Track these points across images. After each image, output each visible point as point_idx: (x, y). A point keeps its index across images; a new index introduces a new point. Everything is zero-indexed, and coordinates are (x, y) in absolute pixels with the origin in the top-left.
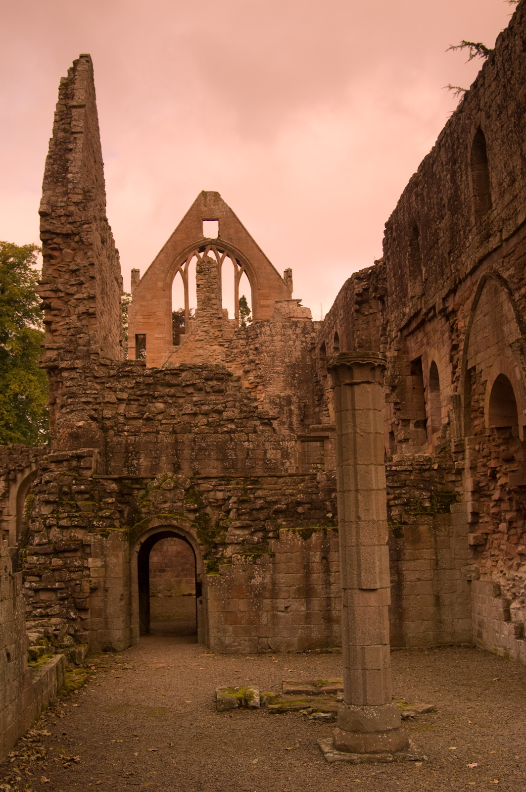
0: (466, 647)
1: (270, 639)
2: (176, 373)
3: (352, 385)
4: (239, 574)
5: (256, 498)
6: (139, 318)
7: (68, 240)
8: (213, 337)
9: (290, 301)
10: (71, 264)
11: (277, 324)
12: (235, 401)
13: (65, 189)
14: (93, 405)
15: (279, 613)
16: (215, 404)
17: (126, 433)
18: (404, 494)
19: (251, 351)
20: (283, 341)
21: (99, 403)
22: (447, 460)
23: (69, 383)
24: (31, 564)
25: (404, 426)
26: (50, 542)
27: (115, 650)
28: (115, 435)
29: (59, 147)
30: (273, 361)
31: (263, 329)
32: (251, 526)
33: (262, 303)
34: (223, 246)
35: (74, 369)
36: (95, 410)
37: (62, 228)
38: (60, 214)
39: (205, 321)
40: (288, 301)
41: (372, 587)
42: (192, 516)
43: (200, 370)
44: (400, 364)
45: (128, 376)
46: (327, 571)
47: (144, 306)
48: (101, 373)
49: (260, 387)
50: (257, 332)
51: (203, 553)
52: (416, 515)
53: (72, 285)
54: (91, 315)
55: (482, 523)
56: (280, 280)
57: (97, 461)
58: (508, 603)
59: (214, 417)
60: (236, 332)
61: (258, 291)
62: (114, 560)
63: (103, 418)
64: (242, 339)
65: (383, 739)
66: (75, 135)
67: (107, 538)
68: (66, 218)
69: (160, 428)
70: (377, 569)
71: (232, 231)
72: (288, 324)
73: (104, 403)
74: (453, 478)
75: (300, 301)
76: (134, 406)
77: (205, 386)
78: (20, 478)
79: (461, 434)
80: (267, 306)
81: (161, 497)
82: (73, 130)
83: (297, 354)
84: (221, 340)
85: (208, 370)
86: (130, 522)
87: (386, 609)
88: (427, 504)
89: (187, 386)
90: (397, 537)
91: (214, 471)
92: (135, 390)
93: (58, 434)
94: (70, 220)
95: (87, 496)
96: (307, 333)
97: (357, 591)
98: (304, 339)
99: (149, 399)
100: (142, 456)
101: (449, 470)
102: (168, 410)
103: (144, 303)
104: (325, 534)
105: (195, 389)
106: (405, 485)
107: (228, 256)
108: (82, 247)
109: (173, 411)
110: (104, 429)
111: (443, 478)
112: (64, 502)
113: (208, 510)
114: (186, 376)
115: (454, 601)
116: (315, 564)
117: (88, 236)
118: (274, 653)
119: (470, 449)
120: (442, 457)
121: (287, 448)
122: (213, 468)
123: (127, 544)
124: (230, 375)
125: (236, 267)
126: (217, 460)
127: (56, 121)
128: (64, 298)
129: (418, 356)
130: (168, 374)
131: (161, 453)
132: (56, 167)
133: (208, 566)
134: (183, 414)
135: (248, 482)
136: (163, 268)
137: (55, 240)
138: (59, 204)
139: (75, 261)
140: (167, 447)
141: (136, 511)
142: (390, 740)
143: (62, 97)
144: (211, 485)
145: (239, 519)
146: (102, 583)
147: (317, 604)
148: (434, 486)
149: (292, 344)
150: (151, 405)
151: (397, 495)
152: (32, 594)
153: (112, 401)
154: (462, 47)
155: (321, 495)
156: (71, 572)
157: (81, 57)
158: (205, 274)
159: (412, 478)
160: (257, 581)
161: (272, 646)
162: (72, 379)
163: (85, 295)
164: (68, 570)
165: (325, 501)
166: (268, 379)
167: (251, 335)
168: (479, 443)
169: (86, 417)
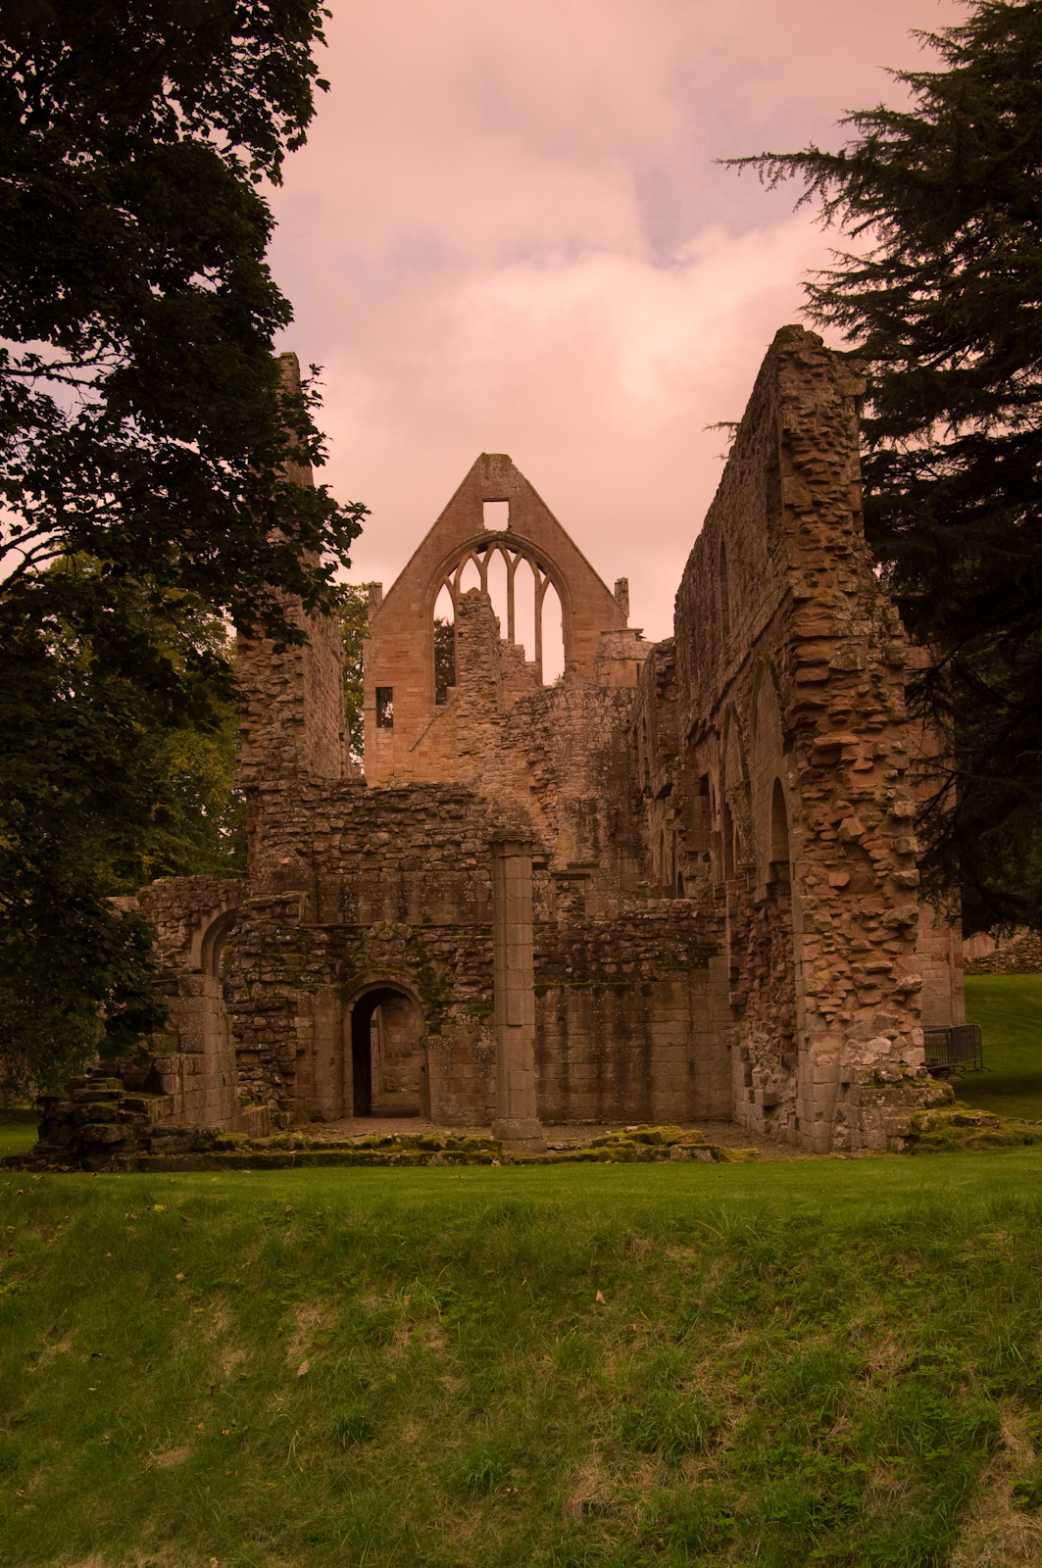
2: (403, 794)
3: (504, 858)
4: (465, 1036)
5: (485, 950)
6: (382, 661)
8: (483, 710)
9: (624, 631)
10: (272, 657)
11: (577, 691)
12: (476, 829)
14: (301, 836)
17: (341, 871)
18: (657, 946)
19: (538, 733)
20: (586, 718)
21: (309, 834)
22: (707, 907)
23: (271, 810)
25: (690, 859)
26: (251, 999)
27: (324, 1119)
30: (570, 747)
31: (556, 700)
32: (479, 982)
33: (579, 635)
34: (515, 542)
35: (278, 791)
36: (304, 842)
39: (471, 687)
40: (621, 632)
41: (519, 1024)
42: (413, 971)
43: (434, 791)
44: (686, 781)
45: (345, 799)
46: (564, 1033)
47: (390, 643)
48: (311, 795)
49: (551, 787)
50: (546, 704)
51: (426, 1013)
52: (667, 971)
53: (275, 684)
54: (298, 722)
55: (741, 979)
56: (608, 598)
57: (305, 907)
58: (752, 1067)
59: (450, 850)
62: (324, 1019)
63: (313, 852)
67: (315, 995)
69: (383, 863)
70: (523, 1009)
71: (530, 519)
72: (593, 692)
73: (314, 833)
74: (714, 927)
75: (641, 631)
76: (352, 837)
77: (440, 811)
78: (206, 922)
79: (721, 877)
80: (588, 640)
81: (378, 949)
83: (607, 736)
84: (494, 716)
85: (444, 791)
86: (343, 978)
87: (529, 1043)
88: (683, 958)
90: (645, 995)
91: (449, 917)
92: (353, 817)
93: (259, 874)
95: (294, 947)
96: (622, 706)
97: (505, 1027)
98: (616, 715)
99: (370, 828)
100: (361, 898)
101: (710, 919)
102: (393, 841)
103: (390, 638)
104: (563, 991)
105: (427, 815)
106: (658, 936)
107: (524, 558)
109: (399, 842)
110: (315, 866)
111: (703, 927)
112: (268, 955)
114: (416, 798)
115: (711, 1070)
116: (550, 1026)
119: (730, 894)
120: (702, 904)
122: (448, 914)
123: (338, 1002)
124: (471, 796)
125: (537, 576)
126: (452, 903)
128: (264, 701)
129: (705, 772)
130: (394, 796)
131: (384, 895)
133: (431, 1028)
134: (412, 847)
135: (478, 932)
136: (418, 580)
140: (391, 888)
141: (349, 965)
144: (436, 935)
145: (466, 975)
146: (310, 1046)
147: (552, 1071)
148: (692, 937)
149: (599, 721)
150: (373, 835)
151: (648, 947)
153: (324, 831)
155: (561, 947)
156: (275, 1032)
157: (284, 356)
158: (470, 618)
159: (667, 927)
160: (484, 1043)
162: (275, 804)
163: (290, 697)
164: (272, 1031)
165: (565, 953)
166: (562, 774)
167: (538, 708)
169: (293, 852)
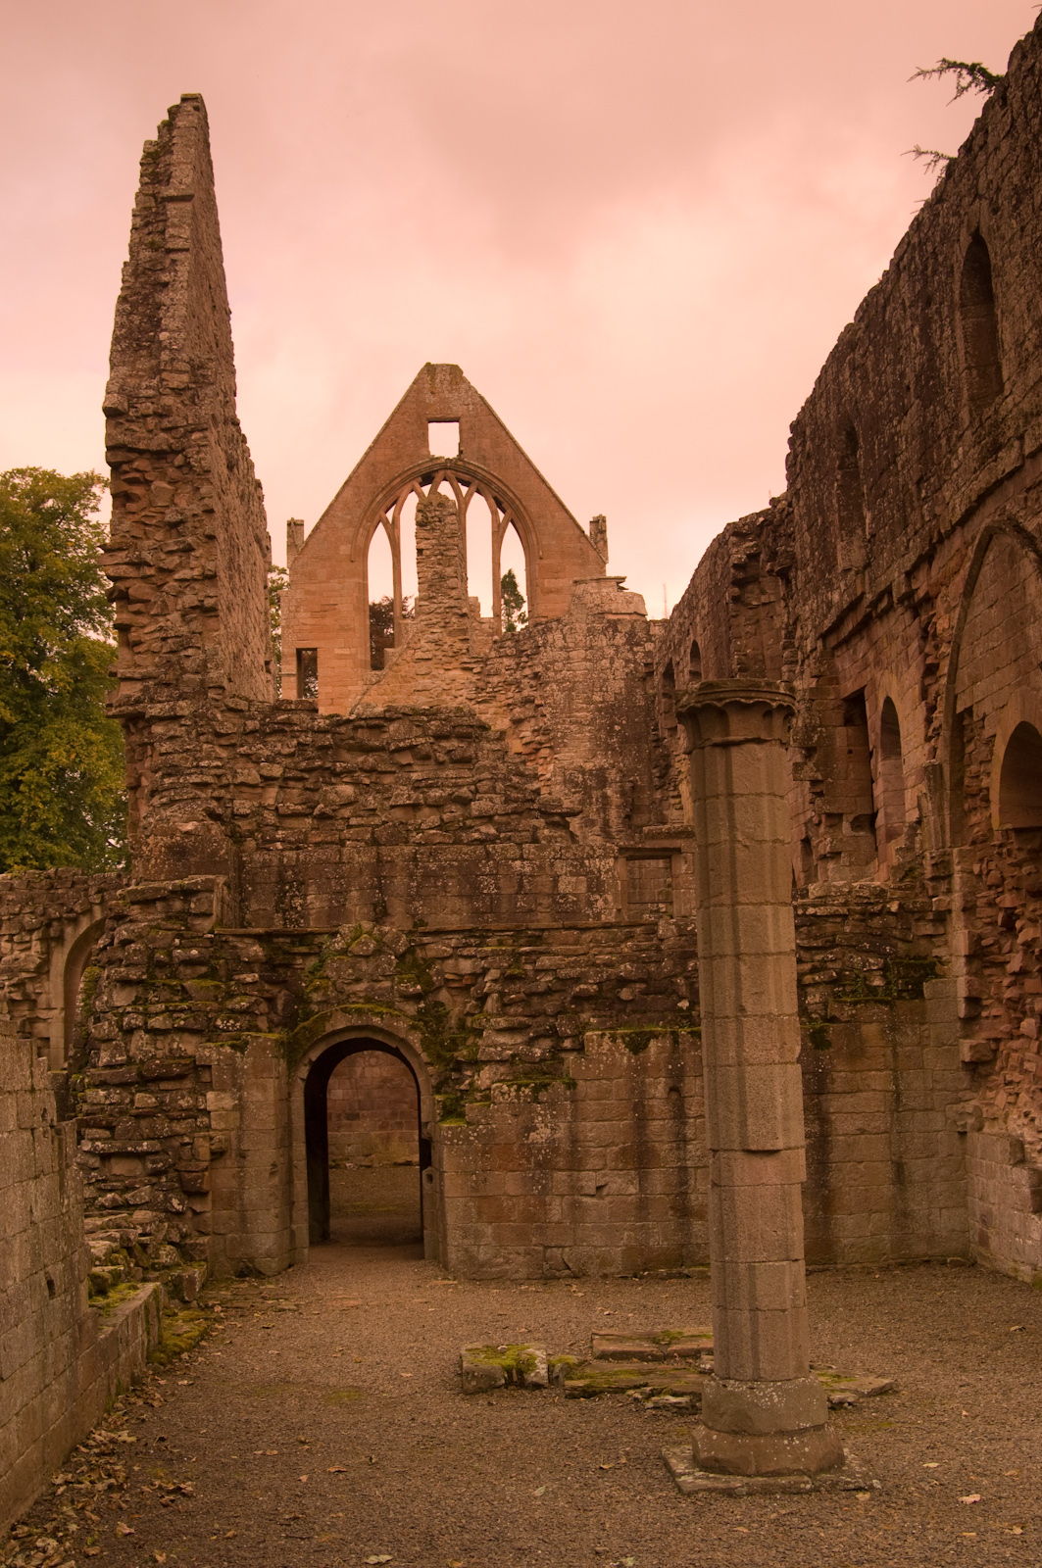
0: (955, 1264)
1: (567, 1249)
2: (377, 724)
3: (726, 745)
4: (505, 1122)
5: (538, 971)
6: (304, 616)
7: (163, 464)
8: (451, 654)
9: (602, 580)
10: (167, 511)
11: (577, 625)
12: (493, 779)
13: (154, 362)
14: (214, 790)
15: (584, 1199)
16: (456, 785)
17: (279, 845)
18: (832, 961)
19: (526, 681)
20: (590, 660)
21: (226, 786)
22: (917, 895)
23: (166, 747)
24: (93, 1104)
25: (831, 826)
26: (130, 1061)
27: (260, 1272)
28: (258, 848)
29: (143, 280)
30: (570, 699)
31: (550, 637)
32: (529, 1026)
33: (546, 585)
34: (468, 472)
35: (175, 718)
36: (218, 799)
37: (150, 439)
38: (146, 412)
39: (434, 621)
40: (598, 580)
41: (769, 1147)
42: (411, 1008)
43: (425, 719)
44: (822, 704)
45: (283, 732)
46: (680, 1115)
47: (313, 593)
48: (229, 725)
49: (544, 752)
50: (536, 641)
51: (434, 1081)
52: (855, 1003)
53: (171, 553)
54: (209, 612)
55: (987, 1017)
56: (583, 540)
57: (222, 900)
58: (1039, 1177)
59: (454, 812)
60: (495, 642)
61: (539, 561)
62: (258, 1096)
63: (234, 815)
64: (507, 656)
65: (793, 1447)
66: (173, 256)
67: (243, 1053)
68: (157, 420)
69: (346, 834)
70: (779, 1111)
71: (486, 443)
72: (599, 626)
73: (235, 785)
74: (929, 929)
75: (623, 579)
76: (295, 791)
77: (435, 750)
78: (71, 935)
79: (944, 842)
80: (558, 591)
81: (350, 971)
82: (170, 246)
83: (618, 685)
84: (466, 660)
85: (440, 720)
86: (289, 1021)
87: (797, 1190)
88: (877, 982)
89: (399, 750)
90: (817, 1047)
91: (455, 918)
92: (296, 759)
93: (144, 848)
94: (166, 423)
96: (638, 644)
97: (739, 1155)
98: (630, 656)
99: (323, 777)
100: (312, 889)
101: (921, 914)
102: (361, 799)
103: (313, 588)
104: (676, 1042)
105: (414, 757)
106: (833, 945)
107: (478, 492)
108: (189, 477)
109: (371, 801)
110: (237, 838)
111: (909, 929)
112: (159, 982)
113: (444, 996)
114: (397, 731)
115: (933, 1174)
116: (655, 1102)
117: (202, 455)
118: (576, 1277)
119: (962, 871)
120: (906, 889)
121: (599, 871)
122: (453, 912)
123: (283, 1063)
124: (484, 727)
125: (494, 514)
126: (460, 896)
127: (135, 229)
128: (154, 579)
129: (857, 688)
130: (361, 727)
131: (349, 884)
132: (136, 319)
133: (444, 1107)
134: (392, 807)
135: (522, 941)
136: (349, 517)
137: (136, 464)
138: (144, 393)
139: (176, 505)
140: (361, 872)
141: (300, 998)
142: (807, 1449)
143: (146, 179)
144: (448, 946)
145: (505, 1014)
146: (234, 1142)
147: (659, 1181)
148: (891, 946)
149: (608, 665)
150: (328, 788)
151: (817, 964)
152: (97, 1165)
153: (251, 782)
154: (941, 71)
155: (667, 965)
156: (172, 1119)
157: (185, 99)
158: (433, 529)
159: (847, 929)
160: (541, 1135)
161: (570, 1265)
163: (196, 573)
164: (167, 1116)
165: (676, 976)
166: (559, 735)
167: (525, 648)
168: (981, 860)
169: (200, 814)
